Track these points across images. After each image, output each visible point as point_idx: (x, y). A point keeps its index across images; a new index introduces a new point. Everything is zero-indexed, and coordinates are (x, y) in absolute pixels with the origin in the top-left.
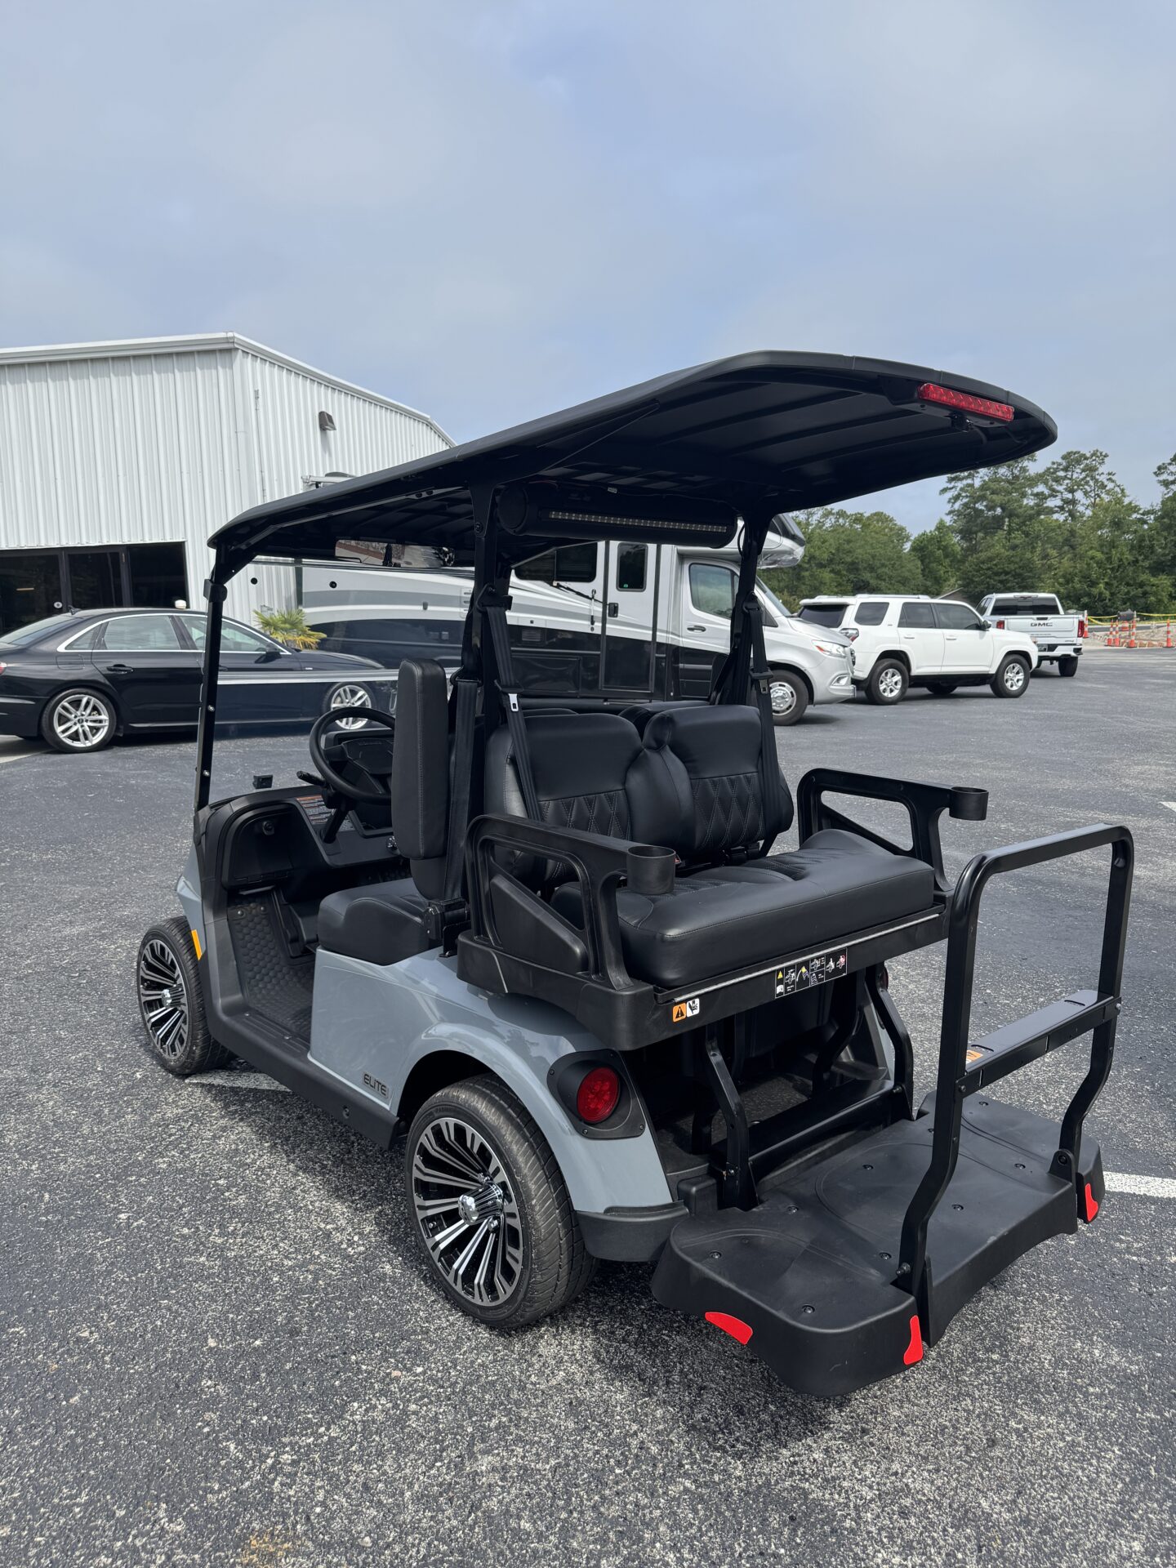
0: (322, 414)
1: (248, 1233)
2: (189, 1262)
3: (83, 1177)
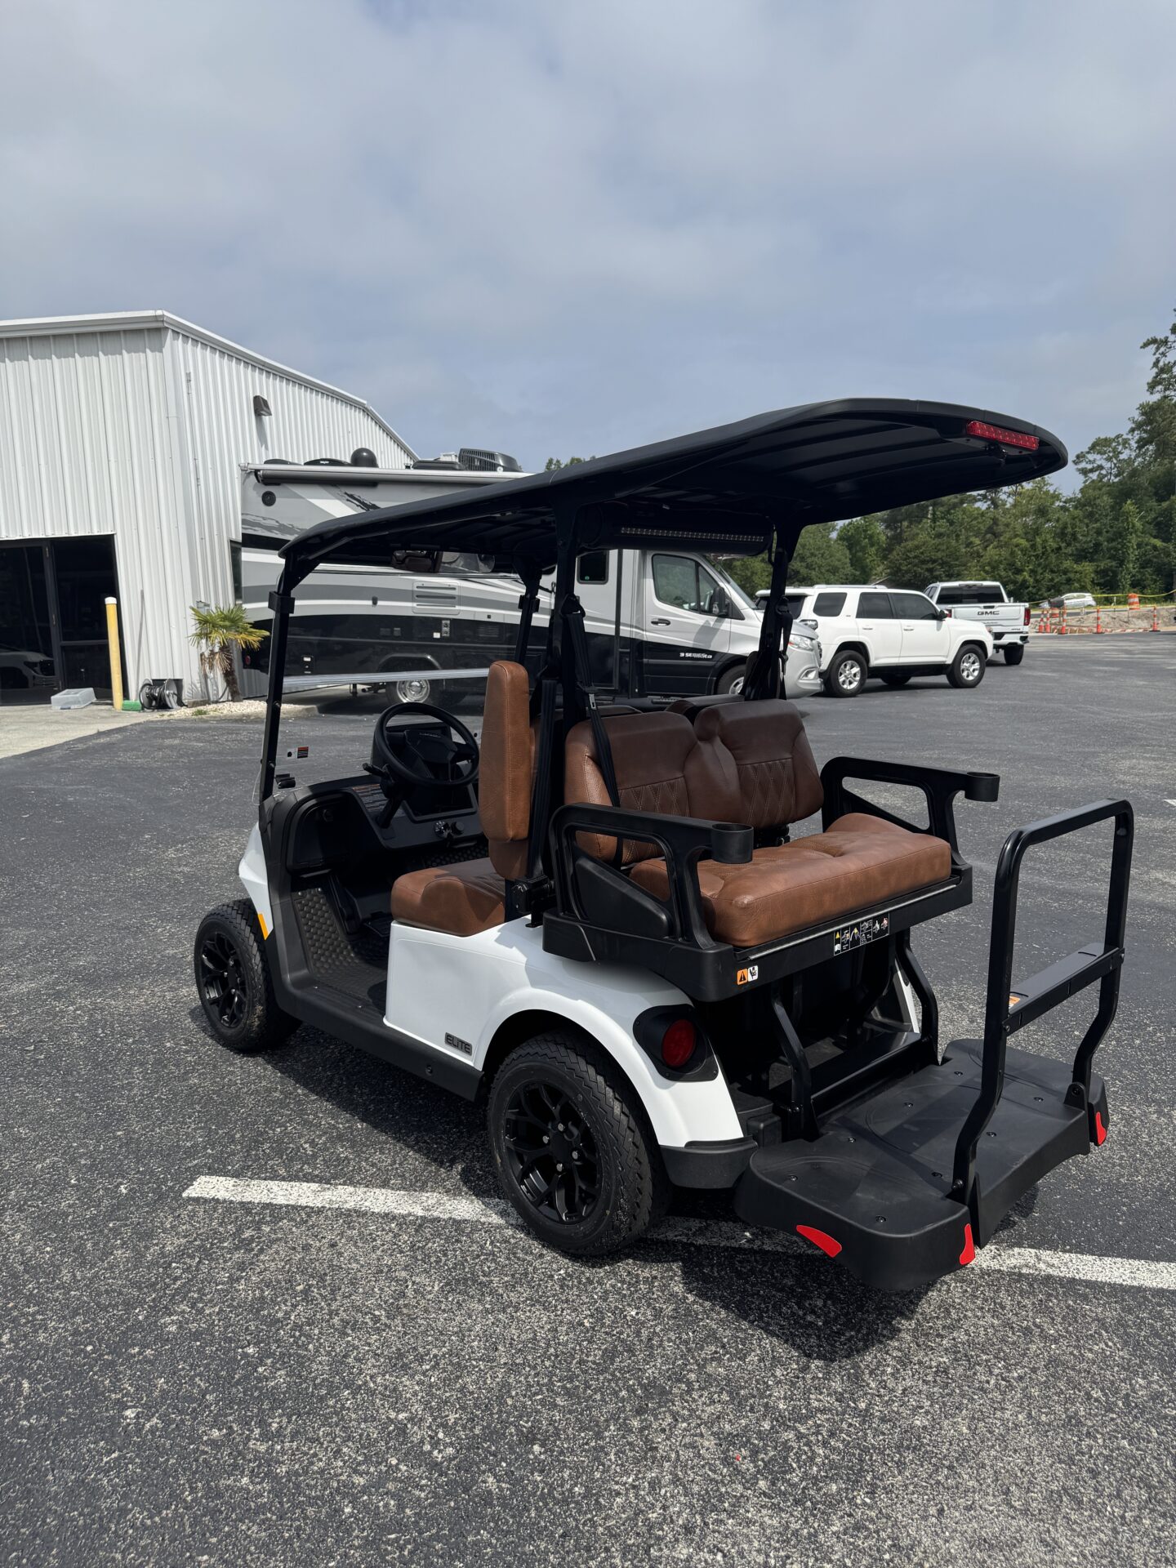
0: (257, 400)
1: (298, 1432)
2: (228, 1487)
3: (70, 1351)
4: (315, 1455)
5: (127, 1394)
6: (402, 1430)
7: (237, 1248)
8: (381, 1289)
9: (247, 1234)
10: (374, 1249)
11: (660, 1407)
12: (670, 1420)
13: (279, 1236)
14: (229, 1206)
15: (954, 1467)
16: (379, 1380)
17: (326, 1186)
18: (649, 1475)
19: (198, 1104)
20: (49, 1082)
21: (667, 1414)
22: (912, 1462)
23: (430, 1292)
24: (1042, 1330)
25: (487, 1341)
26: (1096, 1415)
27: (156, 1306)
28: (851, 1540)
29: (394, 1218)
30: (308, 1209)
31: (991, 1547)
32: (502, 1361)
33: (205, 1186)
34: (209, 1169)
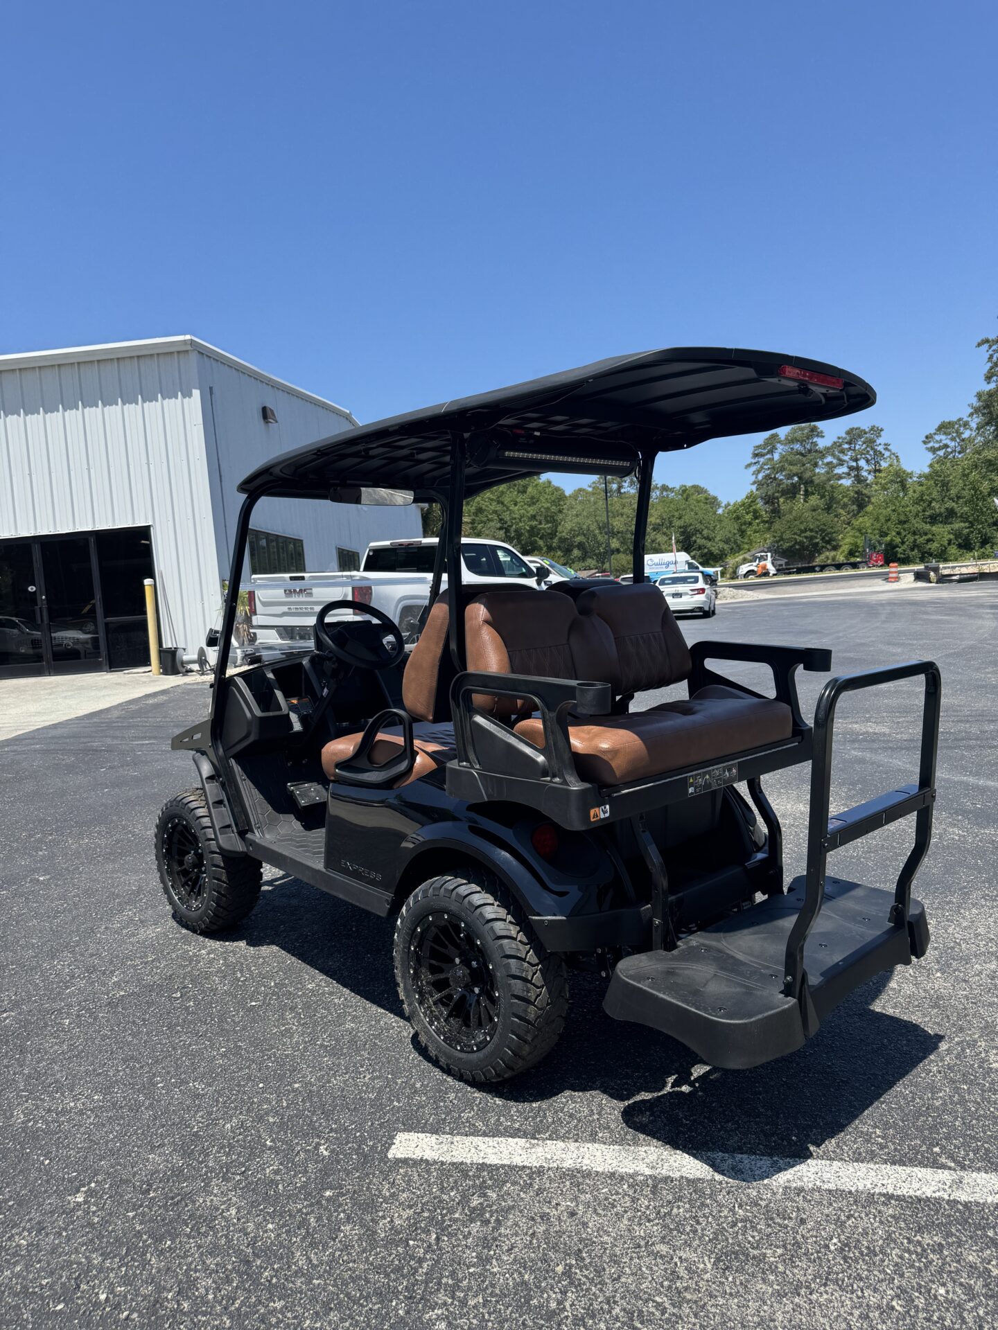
0: (264, 409)
7: (471, 1220)
8: (650, 1268)
10: (619, 1217)
13: (510, 1203)
14: (443, 1170)
19: (365, 1050)
20: (207, 1030)
29: (622, 1178)
30: (526, 1170)
33: (408, 1145)
34: (404, 1125)
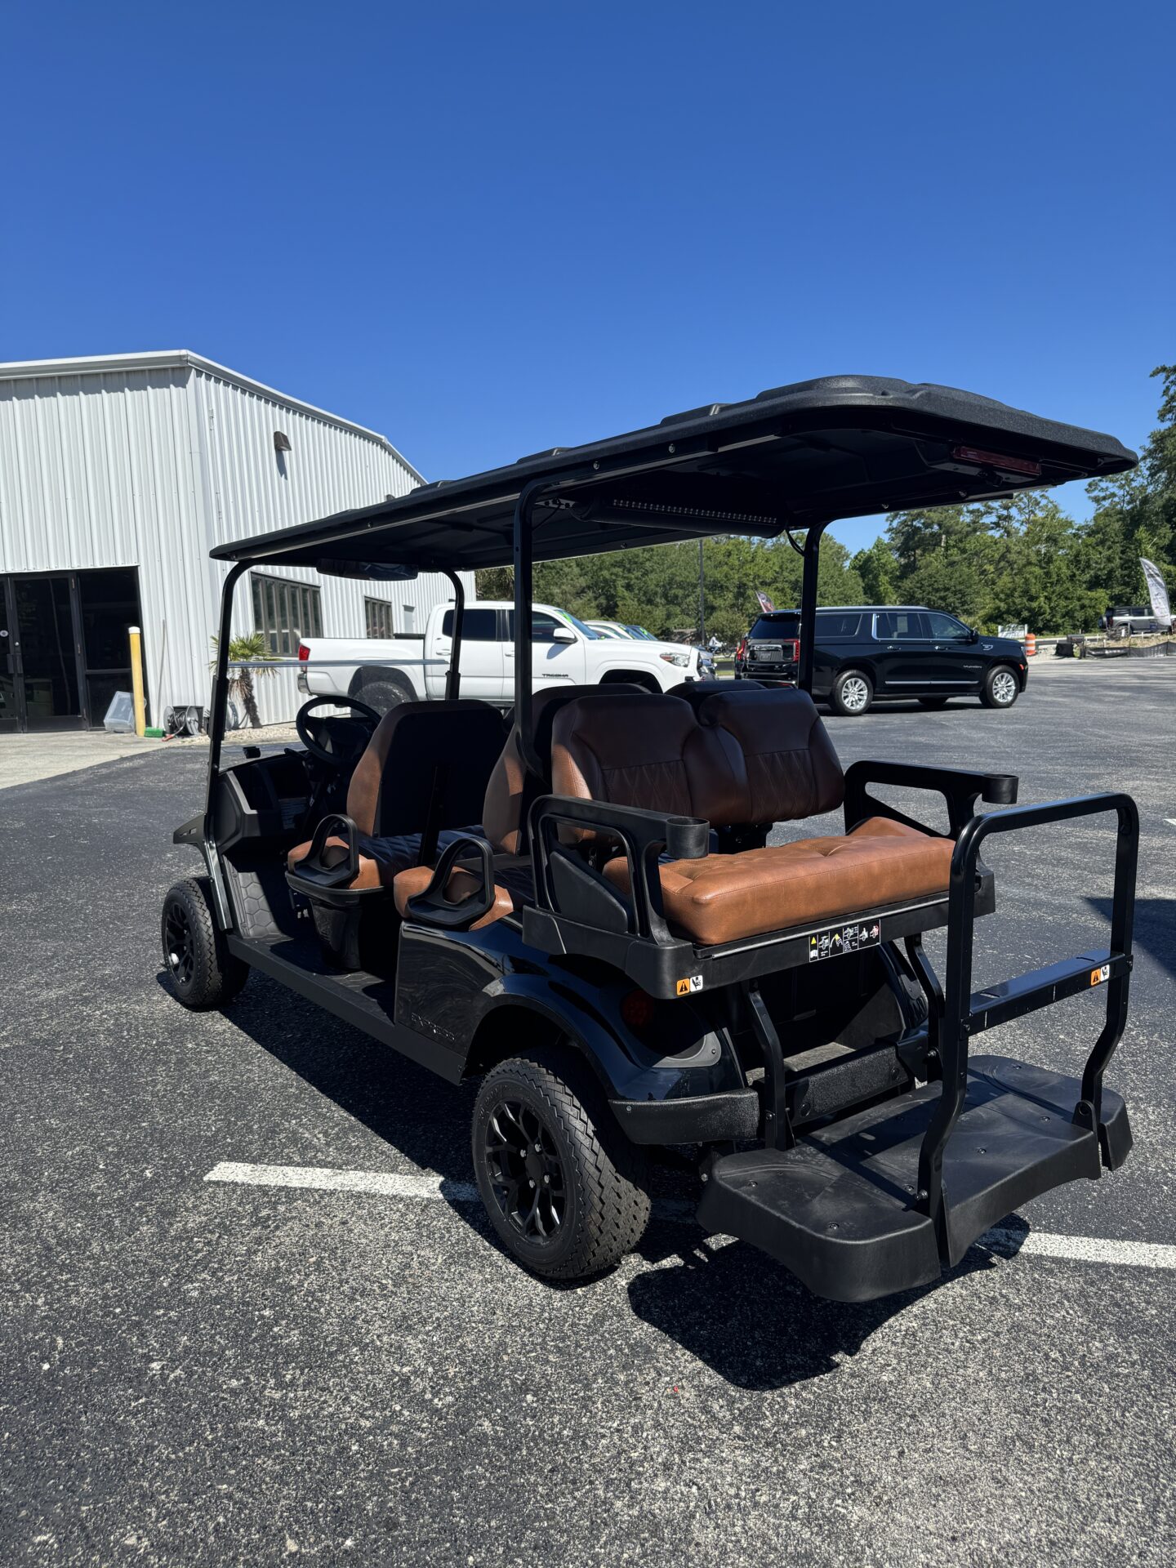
0: (277, 434)
1: (309, 1383)
2: (245, 1428)
3: (101, 1313)
4: (325, 1402)
5: (154, 1349)
6: (406, 1381)
7: (255, 1225)
8: (389, 1262)
9: (264, 1213)
10: (382, 1227)
11: (645, 1363)
12: (653, 1374)
13: (294, 1215)
14: (247, 1190)
15: (915, 1416)
16: (385, 1339)
17: (338, 1171)
18: (632, 1421)
19: (219, 1098)
20: (78, 1078)
21: (652, 1370)
22: (877, 1411)
23: (434, 1264)
24: (1008, 1300)
25: (486, 1306)
26: (1052, 1373)
27: (178, 1275)
28: (817, 1476)
29: (402, 1199)
30: (321, 1192)
31: (946, 1483)
32: (500, 1324)
33: (226, 1171)
34: (228, 1156)
